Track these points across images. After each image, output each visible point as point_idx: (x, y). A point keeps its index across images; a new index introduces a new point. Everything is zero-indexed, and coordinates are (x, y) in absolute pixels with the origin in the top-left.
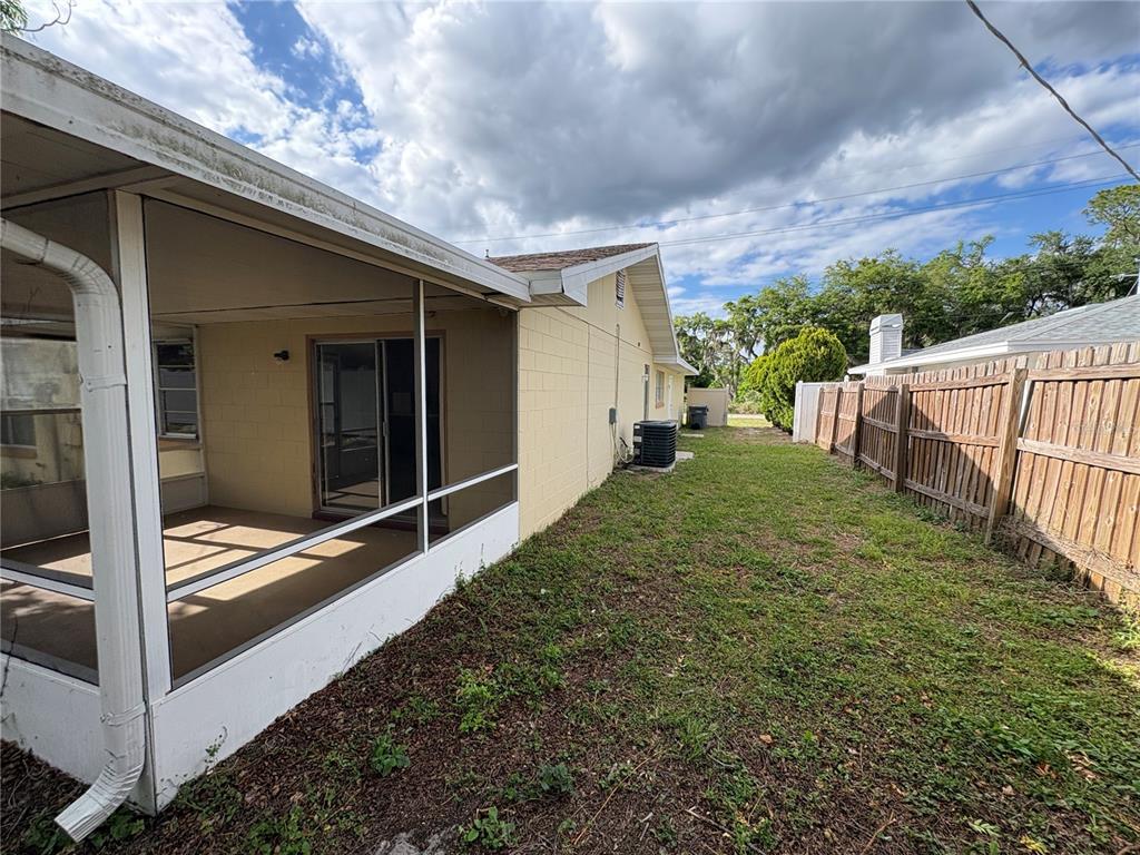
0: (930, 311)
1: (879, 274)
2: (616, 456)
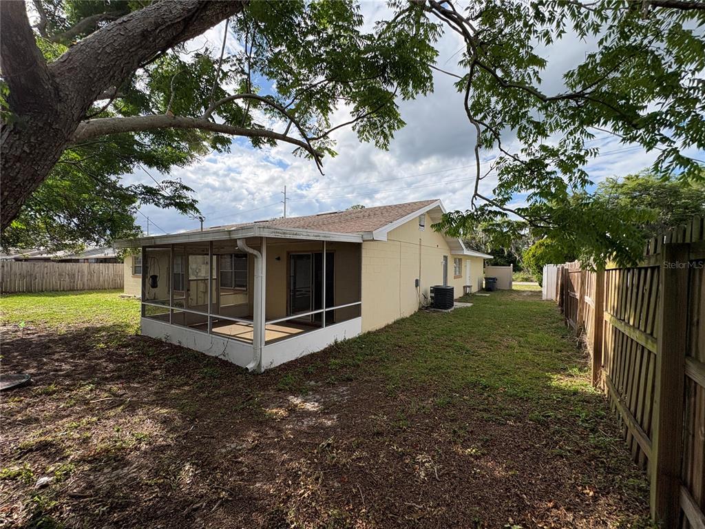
0: (688, 209)
1: (640, 184)
2: (420, 303)
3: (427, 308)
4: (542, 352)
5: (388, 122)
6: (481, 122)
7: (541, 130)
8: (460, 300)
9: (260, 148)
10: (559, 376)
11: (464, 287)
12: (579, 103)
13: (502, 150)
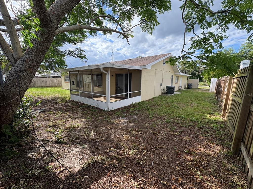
2: (162, 92)
3: (164, 94)
4: (206, 109)
5: (153, 23)
6: (187, 22)
7: (210, 25)
8: (177, 91)
9: (106, 35)
10: (210, 115)
11: (179, 87)
12: (226, 14)
13: (194, 33)
